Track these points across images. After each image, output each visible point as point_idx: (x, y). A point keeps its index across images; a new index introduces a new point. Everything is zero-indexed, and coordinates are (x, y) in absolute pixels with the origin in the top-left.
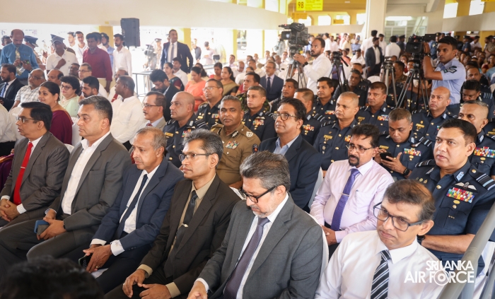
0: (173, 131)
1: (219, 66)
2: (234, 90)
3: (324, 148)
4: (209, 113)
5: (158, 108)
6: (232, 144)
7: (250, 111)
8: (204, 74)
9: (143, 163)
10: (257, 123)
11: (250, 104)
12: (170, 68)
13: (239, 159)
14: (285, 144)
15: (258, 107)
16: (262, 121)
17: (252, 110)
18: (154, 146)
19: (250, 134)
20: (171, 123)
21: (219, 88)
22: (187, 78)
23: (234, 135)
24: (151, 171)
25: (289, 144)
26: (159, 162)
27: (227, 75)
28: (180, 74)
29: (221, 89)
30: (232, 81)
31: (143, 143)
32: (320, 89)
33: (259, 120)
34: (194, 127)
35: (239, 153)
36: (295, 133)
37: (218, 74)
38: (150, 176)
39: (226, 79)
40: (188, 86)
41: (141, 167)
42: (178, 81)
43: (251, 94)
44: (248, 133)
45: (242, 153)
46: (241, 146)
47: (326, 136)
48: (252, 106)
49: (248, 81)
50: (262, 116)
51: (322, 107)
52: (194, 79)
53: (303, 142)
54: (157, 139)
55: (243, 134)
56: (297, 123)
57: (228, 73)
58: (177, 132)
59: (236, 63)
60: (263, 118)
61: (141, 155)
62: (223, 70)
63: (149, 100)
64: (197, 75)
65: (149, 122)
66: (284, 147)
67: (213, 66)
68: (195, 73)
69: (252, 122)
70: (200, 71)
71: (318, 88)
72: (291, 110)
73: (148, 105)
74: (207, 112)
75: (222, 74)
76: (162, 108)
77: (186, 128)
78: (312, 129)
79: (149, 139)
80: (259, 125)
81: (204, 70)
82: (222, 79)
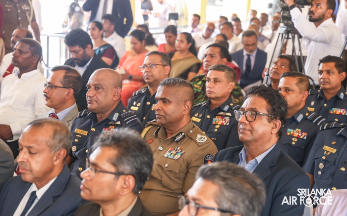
0: (87, 128)
1: (171, 31)
2: (194, 69)
3: (321, 166)
4: (148, 103)
5: (66, 91)
6: (174, 152)
7: (210, 102)
8: (151, 41)
9: (31, 171)
10: (219, 121)
11: (211, 92)
12: (97, 29)
13: (183, 175)
14: (253, 157)
15: (222, 97)
16: (227, 119)
17: (213, 102)
18: (51, 147)
19: (202, 138)
20: (85, 115)
21: (164, 66)
22: (124, 46)
23: (178, 139)
24: (43, 186)
25: (260, 158)
26: (57, 172)
27: (184, 45)
28: (114, 40)
29: (168, 67)
30: (191, 55)
31: (35, 141)
32: (324, 75)
33: (223, 117)
34: (119, 123)
35: (184, 166)
36: (269, 141)
37: (171, 43)
38: (40, 194)
39: (182, 51)
40: (125, 58)
41: (28, 177)
42: (110, 51)
43: (212, 77)
44: (199, 136)
45: (188, 167)
46: (186, 156)
47: (326, 148)
48: (213, 96)
49: (211, 56)
50: (228, 111)
51: (326, 102)
52: (134, 49)
53: (282, 156)
54: (58, 137)
55: (192, 139)
56: (272, 125)
57: (186, 42)
58: (93, 129)
59: (203, 26)
60: (229, 114)
61: (30, 159)
62: (178, 38)
63: (53, 78)
64: (139, 43)
65: (52, 111)
66: (252, 162)
67: (163, 31)
68: (136, 40)
69: (211, 119)
70: (143, 37)
71: (321, 72)
72: (262, 106)
73: (51, 86)
74: (146, 100)
75: (177, 43)
76: (72, 91)
77: (107, 123)
78: (304, 136)
79: (45, 135)
80: (222, 125)
81: (150, 35)
82: (176, 51)
